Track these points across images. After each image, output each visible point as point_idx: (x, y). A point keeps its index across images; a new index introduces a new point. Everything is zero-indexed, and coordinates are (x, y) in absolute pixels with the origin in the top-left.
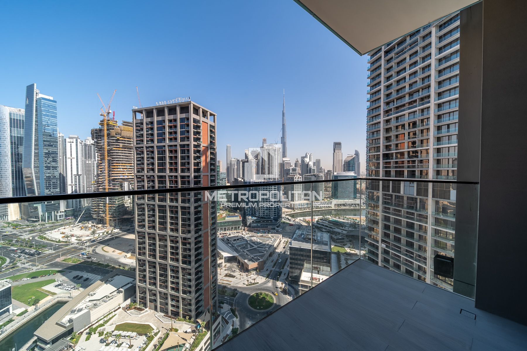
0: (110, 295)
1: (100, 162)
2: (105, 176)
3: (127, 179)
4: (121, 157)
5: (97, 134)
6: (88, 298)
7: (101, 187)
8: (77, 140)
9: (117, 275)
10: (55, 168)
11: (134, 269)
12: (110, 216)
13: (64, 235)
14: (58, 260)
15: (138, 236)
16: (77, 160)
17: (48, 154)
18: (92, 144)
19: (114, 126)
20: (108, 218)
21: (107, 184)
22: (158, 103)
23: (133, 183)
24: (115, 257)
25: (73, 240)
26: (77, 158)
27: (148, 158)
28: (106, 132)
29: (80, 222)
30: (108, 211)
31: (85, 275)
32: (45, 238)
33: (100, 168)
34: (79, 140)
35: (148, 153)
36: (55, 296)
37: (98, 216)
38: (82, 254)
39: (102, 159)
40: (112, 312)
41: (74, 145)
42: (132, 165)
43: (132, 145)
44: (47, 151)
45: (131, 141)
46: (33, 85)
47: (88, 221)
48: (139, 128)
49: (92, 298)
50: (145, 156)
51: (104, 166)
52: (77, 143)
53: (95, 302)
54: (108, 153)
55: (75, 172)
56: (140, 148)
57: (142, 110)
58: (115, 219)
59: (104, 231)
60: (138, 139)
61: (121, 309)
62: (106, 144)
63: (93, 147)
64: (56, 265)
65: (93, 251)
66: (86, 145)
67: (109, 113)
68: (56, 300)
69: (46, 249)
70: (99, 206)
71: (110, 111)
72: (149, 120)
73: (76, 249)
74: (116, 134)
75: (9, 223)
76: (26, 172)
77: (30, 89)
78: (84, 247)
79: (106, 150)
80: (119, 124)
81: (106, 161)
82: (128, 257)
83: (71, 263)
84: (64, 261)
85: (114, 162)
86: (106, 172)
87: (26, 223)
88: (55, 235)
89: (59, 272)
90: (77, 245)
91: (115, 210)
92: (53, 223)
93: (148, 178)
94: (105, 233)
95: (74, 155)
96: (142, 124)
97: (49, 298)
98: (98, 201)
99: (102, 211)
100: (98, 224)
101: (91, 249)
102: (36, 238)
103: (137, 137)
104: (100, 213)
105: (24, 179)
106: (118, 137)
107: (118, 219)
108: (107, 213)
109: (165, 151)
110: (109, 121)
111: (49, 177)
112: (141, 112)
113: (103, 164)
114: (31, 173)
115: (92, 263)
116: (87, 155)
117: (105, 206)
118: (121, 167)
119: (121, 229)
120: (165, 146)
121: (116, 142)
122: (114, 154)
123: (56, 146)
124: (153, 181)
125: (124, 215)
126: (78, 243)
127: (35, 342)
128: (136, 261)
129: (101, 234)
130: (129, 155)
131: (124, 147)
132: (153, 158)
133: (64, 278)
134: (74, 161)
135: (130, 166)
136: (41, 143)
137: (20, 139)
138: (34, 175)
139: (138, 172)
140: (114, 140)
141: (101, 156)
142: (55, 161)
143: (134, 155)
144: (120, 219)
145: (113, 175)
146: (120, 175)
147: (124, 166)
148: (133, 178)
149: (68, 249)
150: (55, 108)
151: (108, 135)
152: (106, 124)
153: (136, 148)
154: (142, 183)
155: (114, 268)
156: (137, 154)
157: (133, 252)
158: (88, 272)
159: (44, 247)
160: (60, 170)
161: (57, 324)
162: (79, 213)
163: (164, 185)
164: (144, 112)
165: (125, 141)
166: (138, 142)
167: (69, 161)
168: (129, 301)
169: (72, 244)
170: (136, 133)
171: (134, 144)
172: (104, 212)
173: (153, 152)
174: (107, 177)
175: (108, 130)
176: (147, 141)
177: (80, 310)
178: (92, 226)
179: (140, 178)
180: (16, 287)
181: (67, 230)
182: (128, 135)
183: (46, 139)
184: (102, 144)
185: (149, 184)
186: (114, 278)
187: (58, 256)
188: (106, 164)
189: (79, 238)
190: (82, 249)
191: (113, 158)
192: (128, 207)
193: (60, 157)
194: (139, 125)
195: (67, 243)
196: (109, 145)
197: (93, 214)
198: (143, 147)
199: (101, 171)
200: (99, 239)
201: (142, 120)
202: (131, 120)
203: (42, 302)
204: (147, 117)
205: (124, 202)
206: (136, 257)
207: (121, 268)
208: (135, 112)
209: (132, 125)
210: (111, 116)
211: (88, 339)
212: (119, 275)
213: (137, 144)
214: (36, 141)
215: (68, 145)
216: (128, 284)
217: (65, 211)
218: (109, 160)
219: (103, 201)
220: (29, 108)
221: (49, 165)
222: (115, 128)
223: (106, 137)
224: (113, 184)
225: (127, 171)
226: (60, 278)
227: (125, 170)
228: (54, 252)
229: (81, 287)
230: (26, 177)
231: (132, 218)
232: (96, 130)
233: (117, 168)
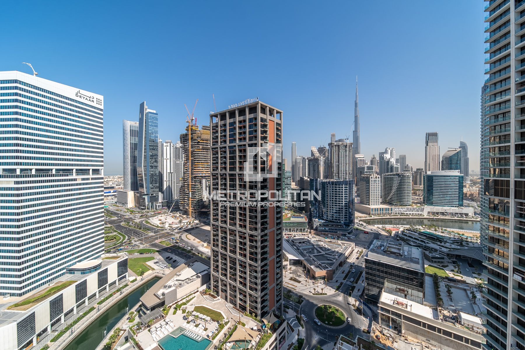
0: (191, 278)
1: (185, 162)
2: (189, 174)
3: (205, 176)
4: (201, 157)
5: (184, 138)
6: (176, 278)
7: (186, 183)
8: (170, 144)
9: (196, 261)
10: (156, 167)
11: (209, 258)
12: (192, 208)
13: (161, 222)
14: (157, 241)
15: (213, 228)
16: (170, 160)
17: (152, 156)
18: (181, 147)
19: (196, 130)
20: (190, 210)
21: (190, 181)
22: (231, 106)
23: (209, 181)
24: (195, 245)
25: (167, 226)
26: (170, 159)
27: (221, 157)
28: (190, 136)
29: (171, 212)
30: (190, 204)
31: (175, 257)
32: (149, 223)
33: (186, 167)
34: (172, 144)
35: (222, 153)
36: (154, 271)
37: (184, 208)
38: (172, 239)
39: (187, 159)
40: (192, 294)
41: (168, 148)
42: (209, 164)
43: (209, 146)
44: (151, 154)
45: (208, 143)
46: (144, 103)
47: (177, 211)
48: (214, 131)
49: (178, 278)
50: (219, 156)
51: (189, 165)
52: (170, 146)
53: (180, 282)
54: (192, 154)
55: (168, 171)
56: (215, 148)
57: (217, 115)
58: (195, 211)
59: (187, 221)
60: (214, 141)
61: (198, 293)
62: (190, 146)
63: (181, 150)
64: (155, 245)
65: (180, 237)
66: (176, 148)
67: (192, 120)
68: (155, 275)
69: (150, 232)
70: (184, 199)
71: (194, 118)
72: (223, 122)
73: (168, 235)
74: (197, 138)
75: (128, 209)
76: (138, 169)
77: (142, 106)
78: (173, 233)
79: (190, 151)
80: (200, 128)
81: (190, 161)
82: (205, 246)
83: (165, 245)
84: (160, 243)
85: (196, 162)
86: (190, 170)
87: (138, 210)
88: (155, 221)
89: (157, 251)
90: (169, 231)
91: (196, 203)
92: (154, 211)
93: (221, 176)
94: (188, 223)
95: (168, 157)
96: (217, 126)
97: (150, 272)
98: (184, 195)
99: (187, 204)
100: (183, 214)
101: (178, 236)
102: (144, 222)
103: (213, 139)
104: (185, 206)
105: (138, 176)
106: (199, 140)
107: (198, 212)
108: (190, 205)
109: (235, 150)
110: (192, 126)
111: (152, 174)
112: (216, 116)
113: (188, 164)
114: (142, 171)
115: (179, 248)
116: (177, 157)
117: (188, 200)
118: (200, 166)
119: (200, 220)
120: (235, 146)
121: (197, 145)
122: (196, 155)
123: (157, 150)
124: (225, 179)
125: (202, 209)
126: (170, 229)
127: (140, 306)
128: (211, 251)
129: (185, 224)
130: (207, 155)
131: (203, 149)
132: (225, 158)
133: (160, 257)
134: (168, 161)
135: (208, 165)
136: (148, 147)
137: (136, 145)
138: (143, 173)
139: (213, 170)
140: (195, 142)
141: (186, 157)
142: (156, 161)
143: (210, 155)
144: (199, 212)
145: (194, 173)
146: (200, 173)
147: (203, 165)
148: (209, 176)
149: (163, 234)
150: (157, 119)
151: (192, 138)
152: (190, 129)
153: (212, 148)
154: (217, 180)
155: (194, 254)
156: (213, 154)
157: (209, 243)
158: (176, 254)
159: (148, 230)
160: (159, 169)
161: (154, 295)
162: (171, 205)
163: (234, 183)
164: (219, 116)
165: (204, 143)
166: (214, 143)
167: (165, 161)
168: (204, 287)
169: (166, 230)
170: (213, 135)
171: (210, 145)
172: (188, 204)
173: (225, 152)
174: (190, 175)
175: (192, 134)
176: (221, 142)
177: (170, 287)
178: (179, 216)
179: (215, 176)
180: (131, 259)
181: (163, 217)
182: (206, 138)
183: (151, 144)
184: (187, 147)
185: (222, 181)
186: (194, 263)
187: (157, 239)
188: (190, 164)
189: (170, 225)
190: (172, 234)
191: (195, 158)
192: (205, 201)
193: (159, 159)
194: (215, 128)
195: (163, 229)
196: (192, 147)
197: (181, 206)
198: (217, 148)
199: (186, 170)
200: (184, 228)
201: (217, 123)
202: (208, 125)
203: (146, 274)
204: (221, 120)
205: (202, 197)
206: (211, 247)
207: (200, 255)
208: (212, 116)
209: (209, 129)
210: (194, 122)
211: (174, 313)
212: (198, 262)
213: (213, 145)
214: (145, 146)
215: (165, 148)
216: (205, 271)
217: (162, 202)
218: (192, 160)
219: (187, 195)
220: (141, 120)
221: (152, 165)
222: (197, 132)
223: (190, 141)
224: (194, 181)
225: (205, 169)
226: (158, 257)
227: (203, 168)
228: (154, 234)
229: (171, 267)
230: (139, 174)
231: (208, 212)
232: (183, 135)
233: (198, 167)
